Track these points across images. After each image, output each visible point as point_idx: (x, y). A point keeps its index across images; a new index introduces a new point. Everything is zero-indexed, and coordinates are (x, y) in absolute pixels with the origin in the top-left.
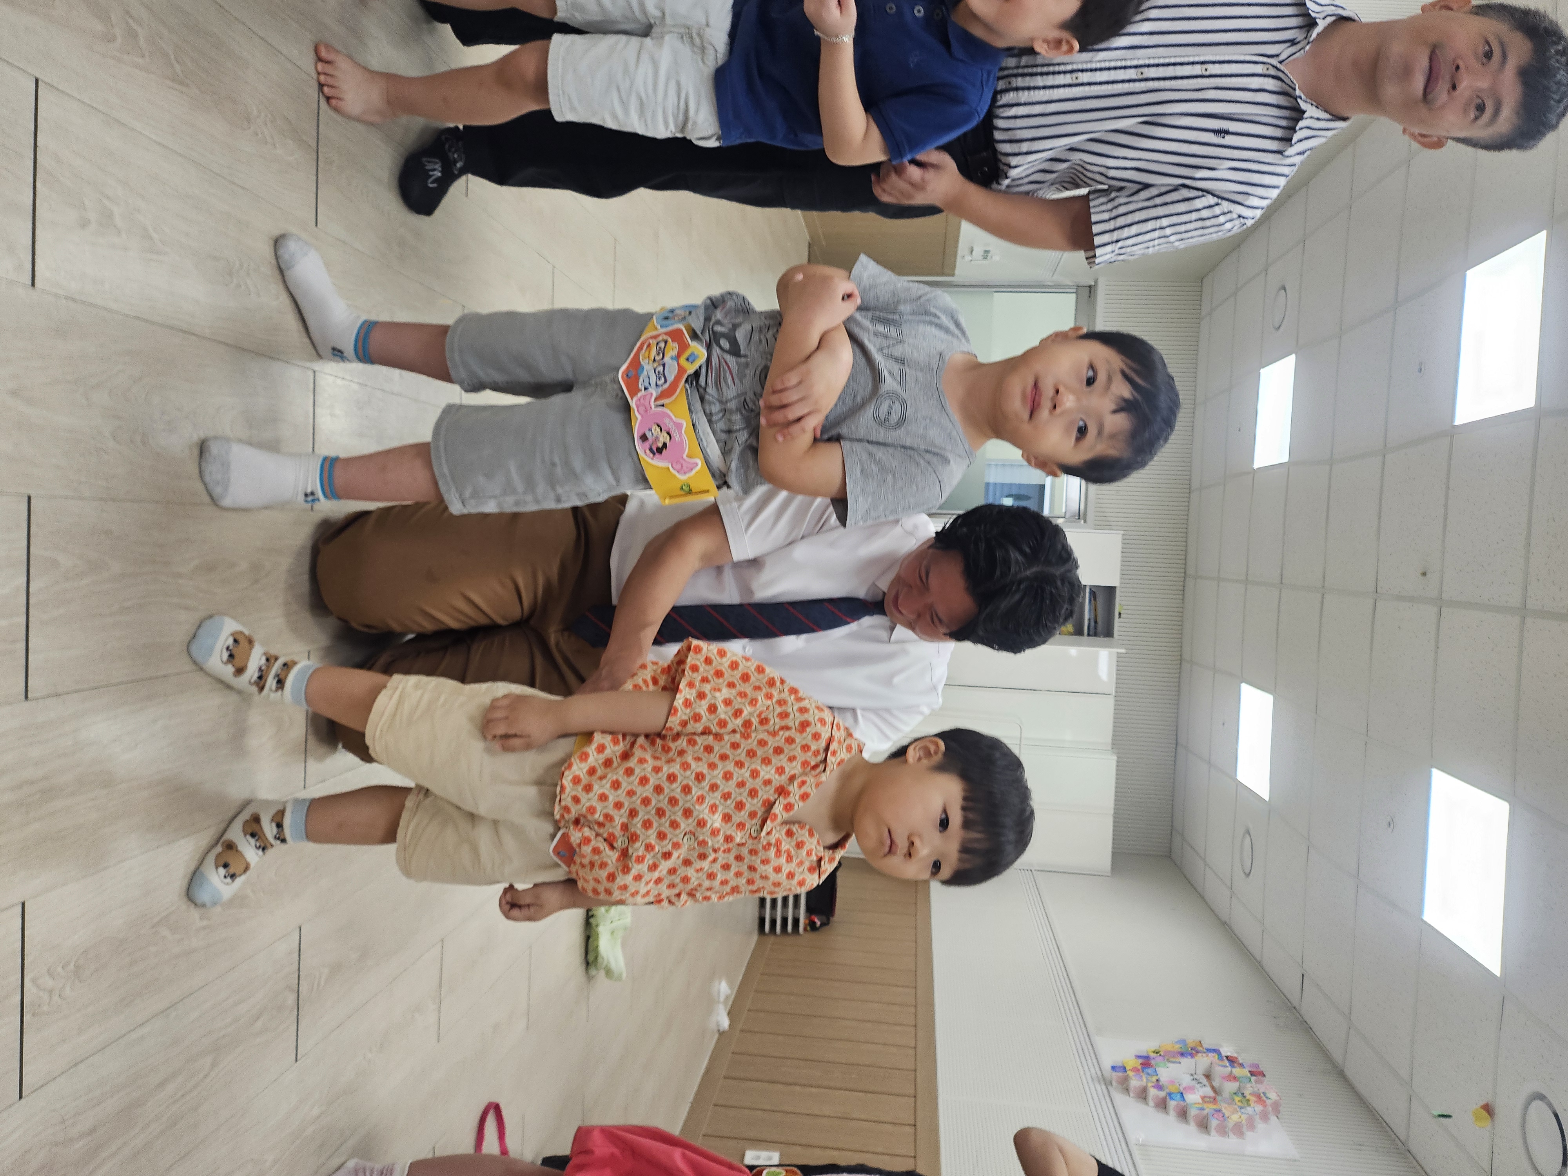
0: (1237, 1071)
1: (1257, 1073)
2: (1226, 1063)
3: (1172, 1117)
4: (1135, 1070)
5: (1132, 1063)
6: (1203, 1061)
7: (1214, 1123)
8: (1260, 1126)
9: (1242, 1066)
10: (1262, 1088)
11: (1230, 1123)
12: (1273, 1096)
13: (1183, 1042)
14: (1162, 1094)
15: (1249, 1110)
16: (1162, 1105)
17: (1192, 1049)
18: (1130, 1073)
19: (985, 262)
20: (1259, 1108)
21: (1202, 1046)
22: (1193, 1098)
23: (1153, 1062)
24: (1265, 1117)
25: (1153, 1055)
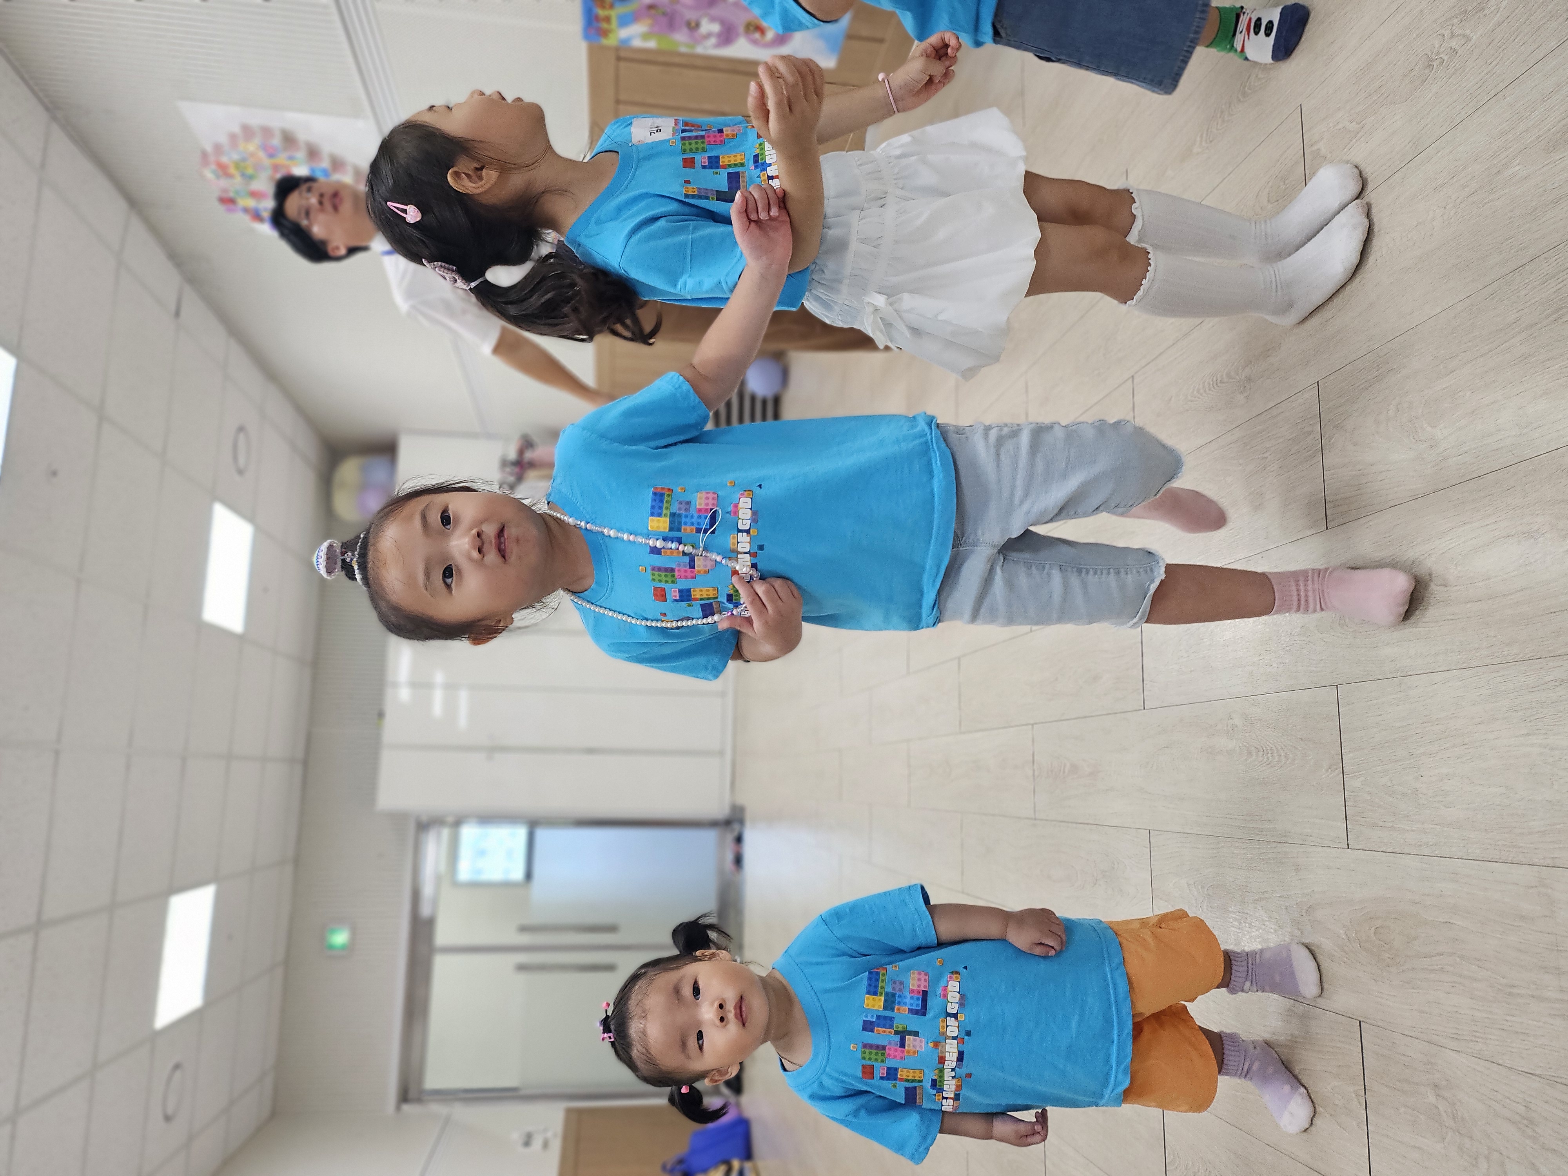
0: (250, 202)
1: (228, 201)
3: (327, 149)
7: (276, 141)
8: (223, 139)
9: (246, 210)
10: (224, 183)
11: (257, 141)
12: (209, 174)
16: (337, 163)
19: (530, 1128)
20: (224, 159)
24: (218, 148)
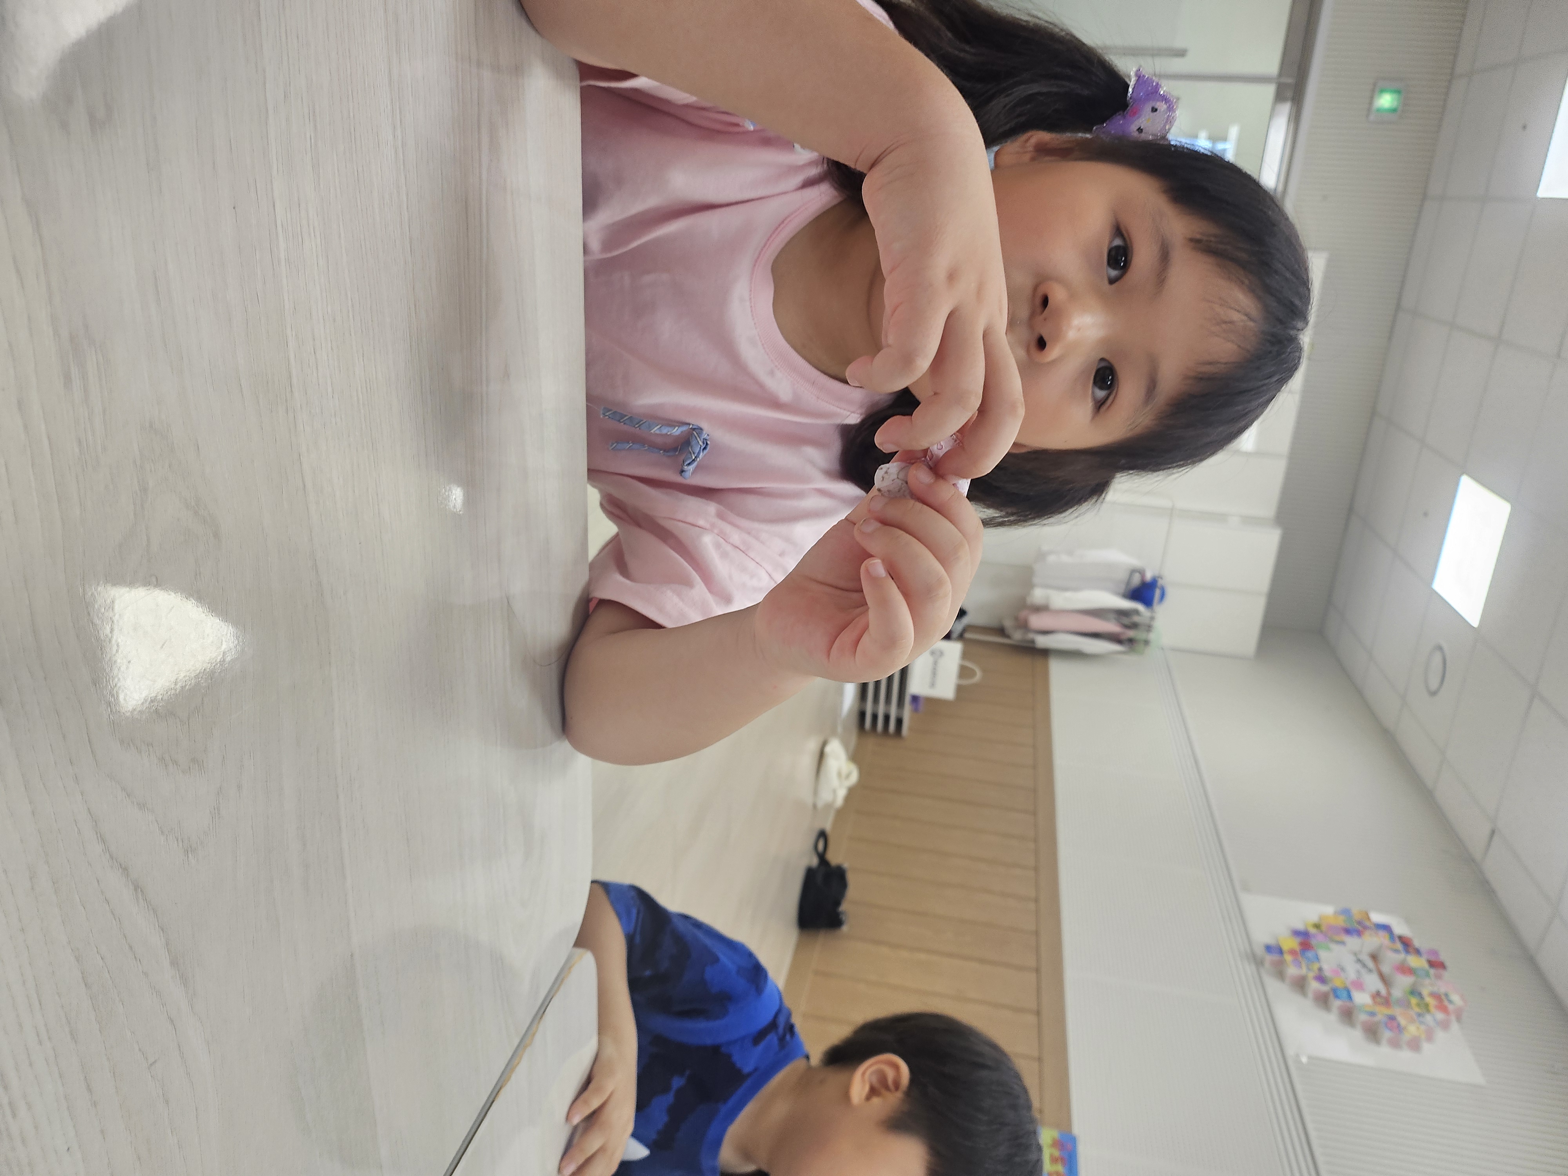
0: (1413, 961)
1: (1436, 964)
2: (1399, 946)
3: (1332, 1017)
4: (1293, 952)
5: (1290, 943)
6: (1372, 941)
7: (1387, 1034)
8: (1440, 1036)
9: (1418, 952)
10: (1441, 987)
11: (1406, 1037)
12: (1455, 998)
13: (1346, 912)
14: (1324, 988)
15: (1428, 1018)
16: (1323, 1001)
17: (1359, 923)
18: (1288, 958)
20: (1440, 1016)
21: (1369, 919)
22: (1361, 998)
23: (1313, 942)
24: (1445, 1026)
25: (1312, 931)
